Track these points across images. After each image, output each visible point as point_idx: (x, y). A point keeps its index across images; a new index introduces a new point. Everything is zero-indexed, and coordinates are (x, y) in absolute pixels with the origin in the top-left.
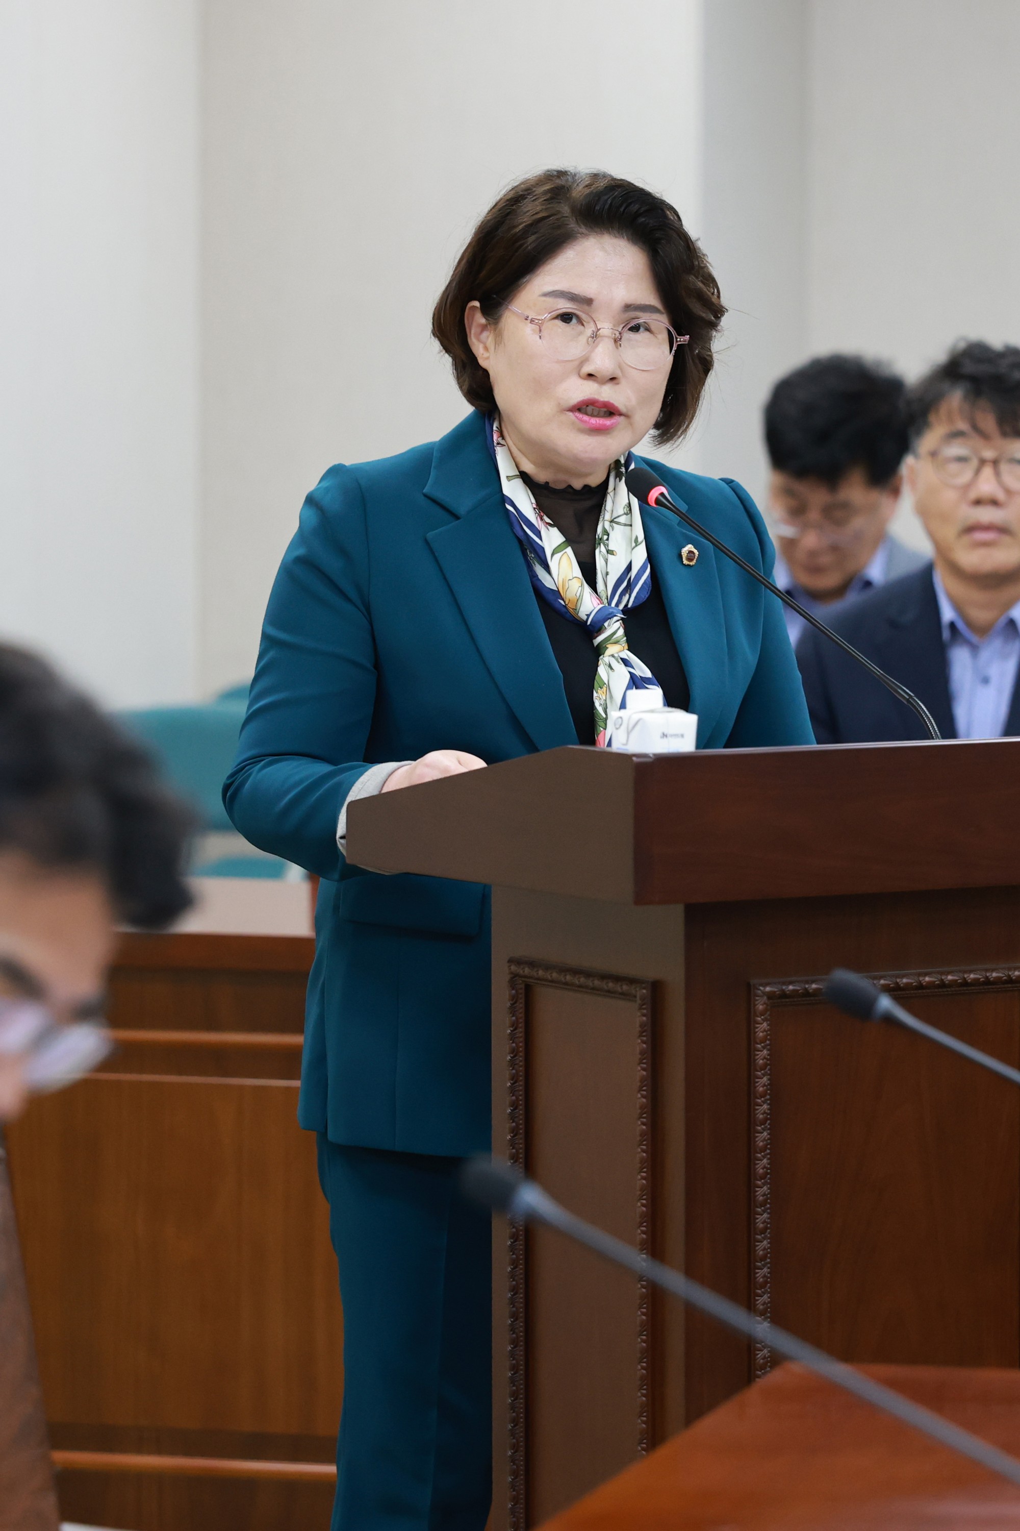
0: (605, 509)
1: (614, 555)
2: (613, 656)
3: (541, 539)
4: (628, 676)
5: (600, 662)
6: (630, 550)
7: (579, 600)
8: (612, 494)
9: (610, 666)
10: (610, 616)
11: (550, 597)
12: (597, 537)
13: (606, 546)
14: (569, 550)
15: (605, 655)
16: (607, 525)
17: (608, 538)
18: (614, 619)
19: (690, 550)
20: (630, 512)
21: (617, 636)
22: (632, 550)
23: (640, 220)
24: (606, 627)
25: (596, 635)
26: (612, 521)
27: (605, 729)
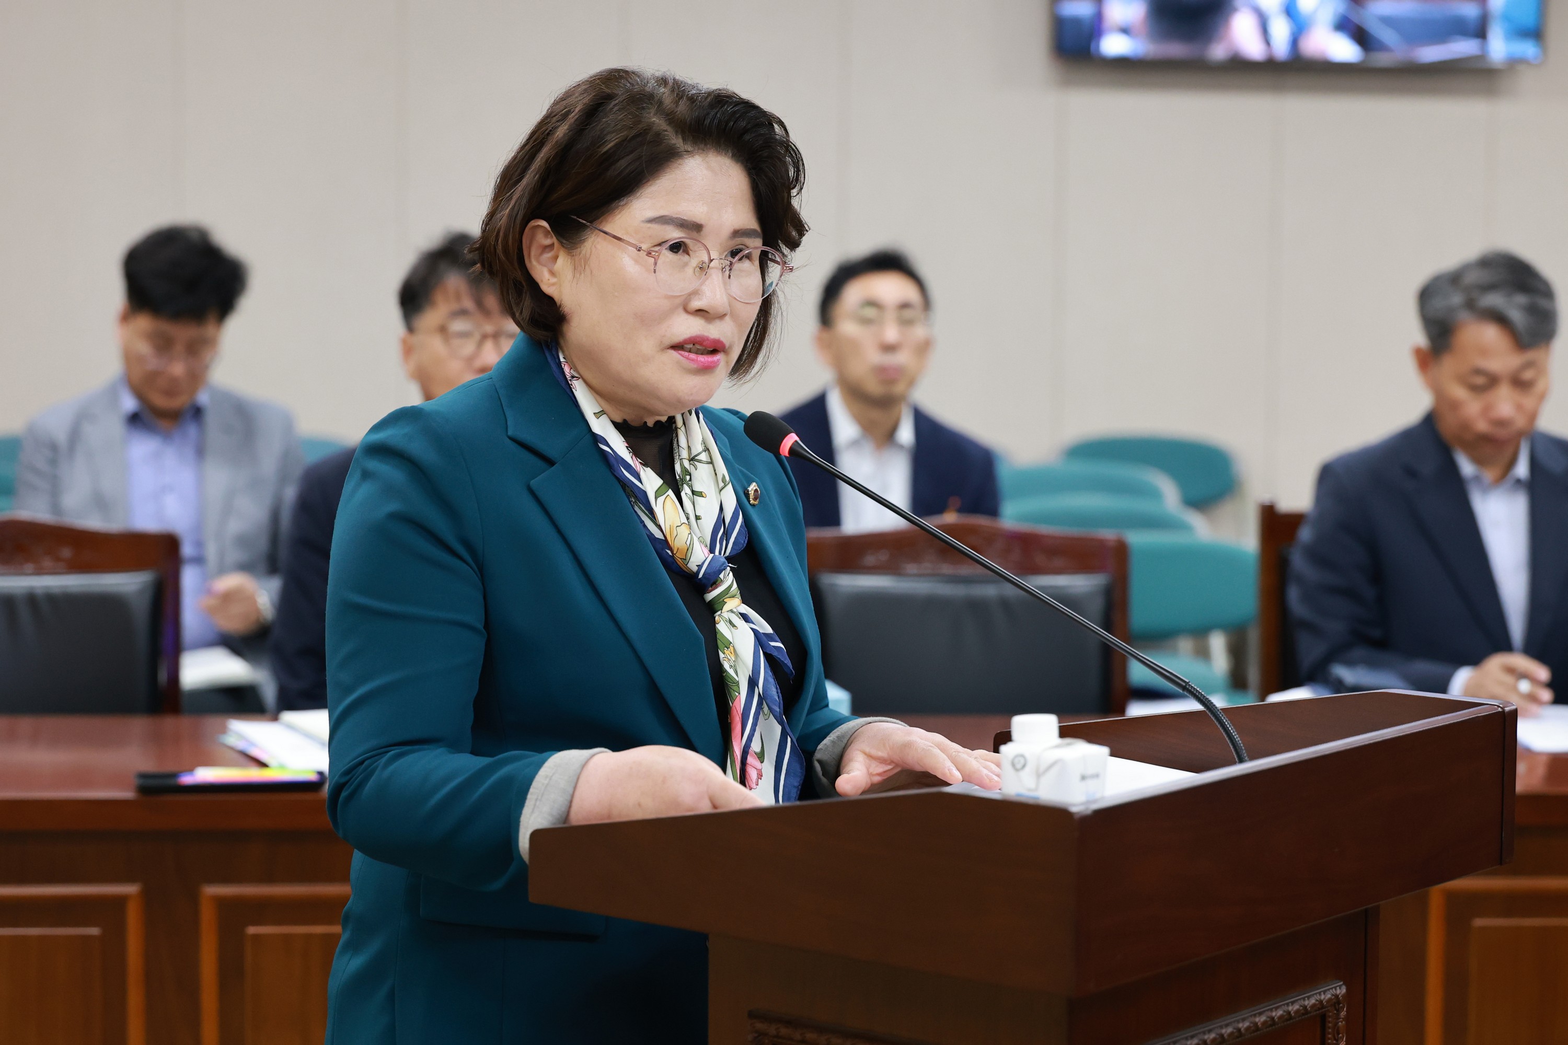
0: (678, 446)
1: (703, 497)
2: (732, 611)
3: (641, 483)
4: (752, 634)
5: (717, 618)
6: (718, 490)
7: (689, 549)
8: (683, 428)
9: (731, 622)
10: (722, 568)
12: (678, 477)
13: (691, 487)
14: (670, 492)
15: (723, 611)
16: (686, 463)
17: (691, 478)
18: (725, 569)
19: (755, 488)
20: (708, 449)
21: (732, 589)
22: (721, 491)
23: (747, 137)
24: (720, 580)
25: (710, 588)
26: (692, 459)
27: (739, 694)
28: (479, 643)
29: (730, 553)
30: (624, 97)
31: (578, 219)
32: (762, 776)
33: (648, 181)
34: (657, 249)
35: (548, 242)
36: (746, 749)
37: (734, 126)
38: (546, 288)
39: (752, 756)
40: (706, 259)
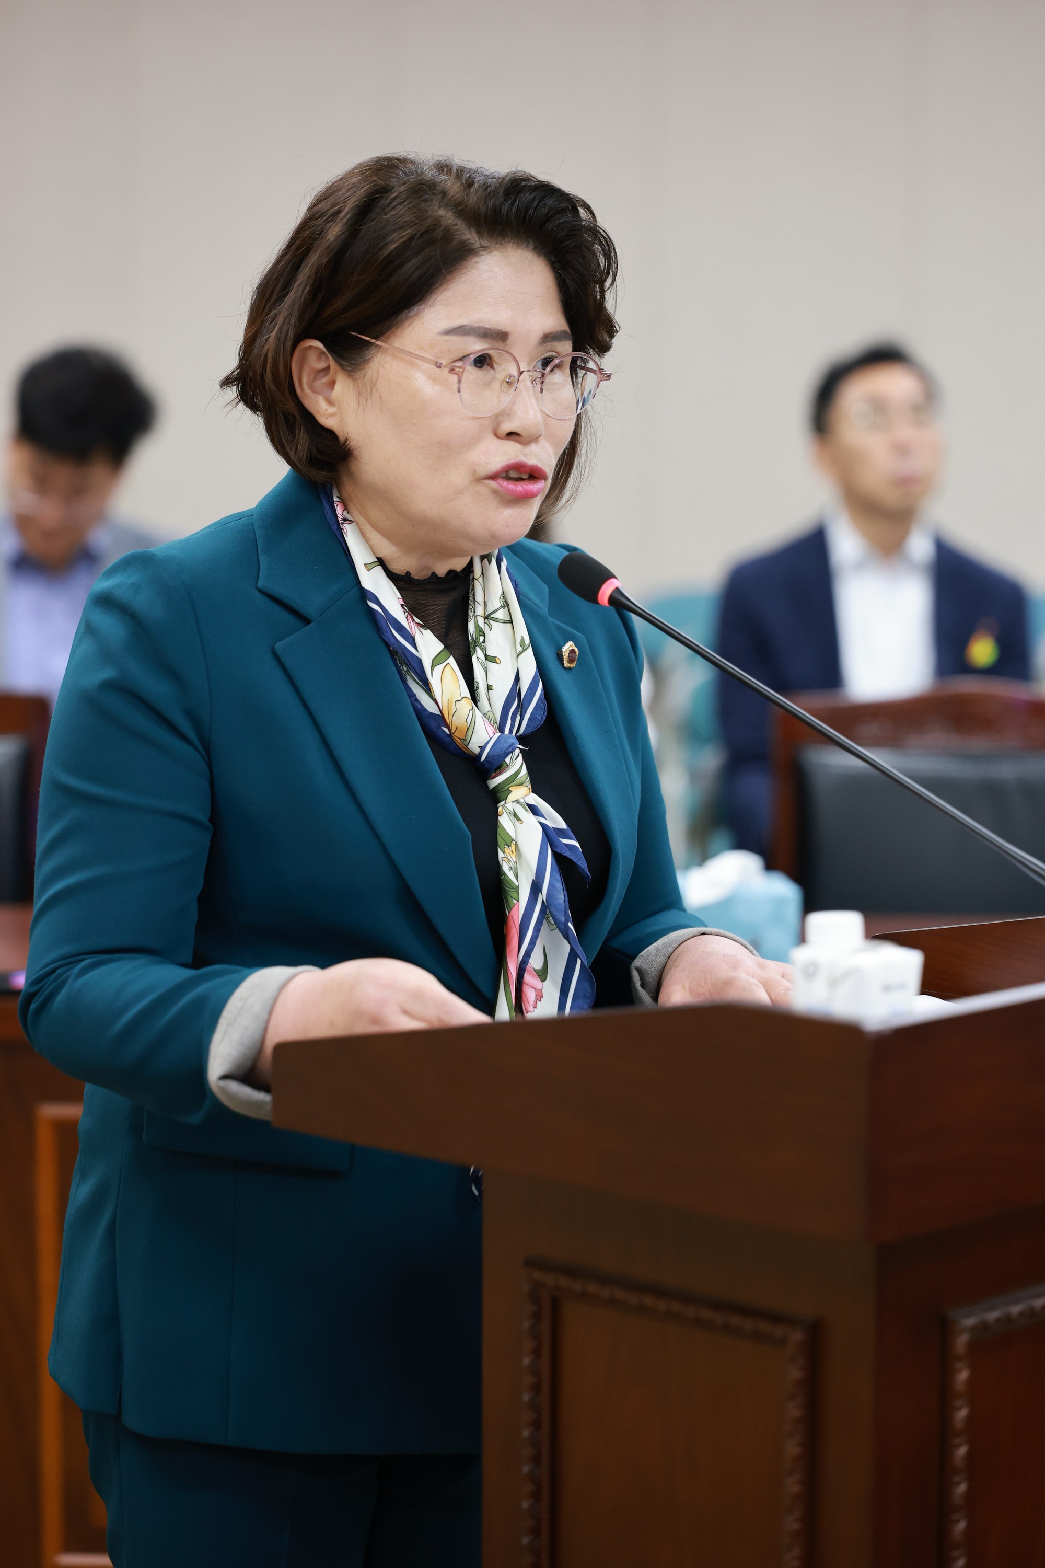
0: (474, 600)
1: (497, 662)
2: (517, 802)
3: (416, 649)
4: (540, 829)
5: (500, 809)
6: (515, 656)
7: (470, 727)
8: (481, 580)
9: (515, 815)
10: (510, 750)
11: (433, 724)
12: (470, 638)
13: (484, 650)
14: (452, 660)
15: (507, 801)
16: (481, 621)
17: (485, 638)
18: (512, 752)
19: (571, 648)
20: (508, 605)
21: (519, 776)
22: (518, 656)
24: (505, 765)
25: (494, 774)
26: (487, 617)
27: (518, 901)
28: (205, 840)
29: (524, 731)
30: (403, 188)
31: (359, 335)
32: (542, 997)
33: (441, 285)
34: (460, 364)
35: (322, 365)
36: (523, 966)
38: (325, 420)
39: (531, 974)
40: (514, 372)
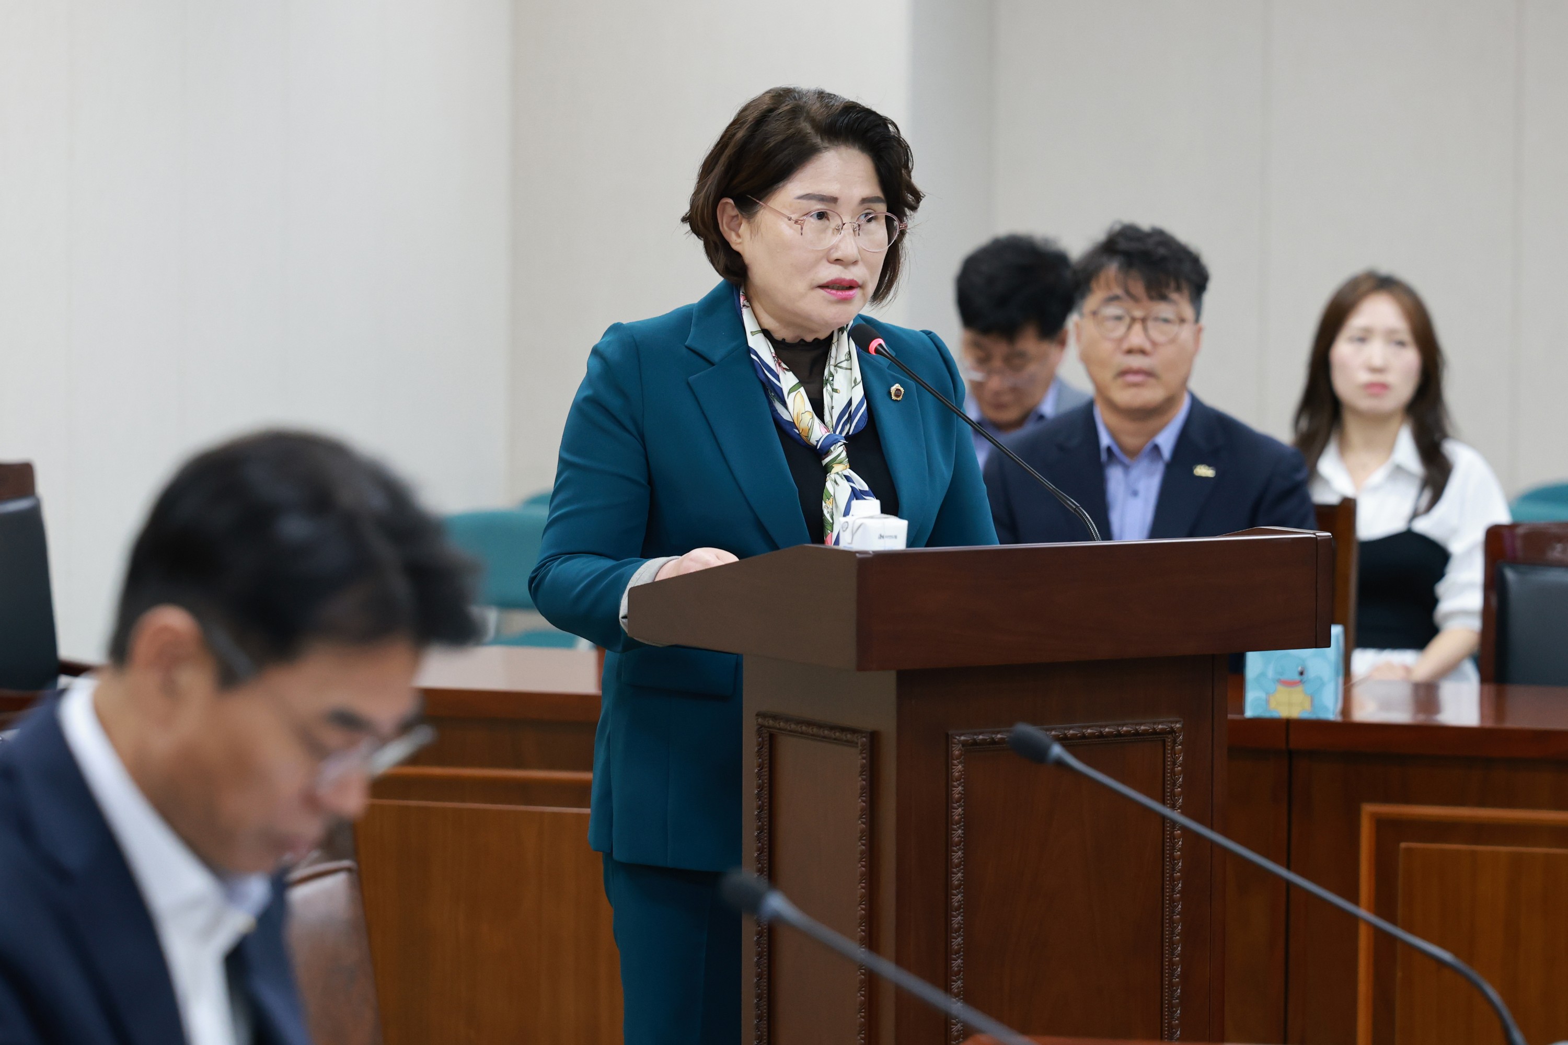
0: (830, 356)
1: (837, 393)
2: (837, 473)
3: (779, 381)
4: (850, 489)
5: (828, 478)
6: (850, 388)
7: (810, 429)
8: (836, 344)
9: (835, 482)
10: (835, 442)
11: (788, 428)
12: (824, 379)
13: (832, 385)
14: (802, 390)
15: (832, 473)
16: (832, 368)
17: (833, 379)
18: (838, 444)
19: (898, 388)
20: (850, 359)
21: (841, 458)
22: (853, 389)
23: (870, 134)
24: (832, 451)
25: (824, 457)
26: (836, 366)
27: (832, 533)
29: (851, 433)
31: (750, 198)
33: (798, 170)
34: (805, 218)
35: (733, 214)
37: (859, 127)
38: (735, 247)
40: (840, 223)
